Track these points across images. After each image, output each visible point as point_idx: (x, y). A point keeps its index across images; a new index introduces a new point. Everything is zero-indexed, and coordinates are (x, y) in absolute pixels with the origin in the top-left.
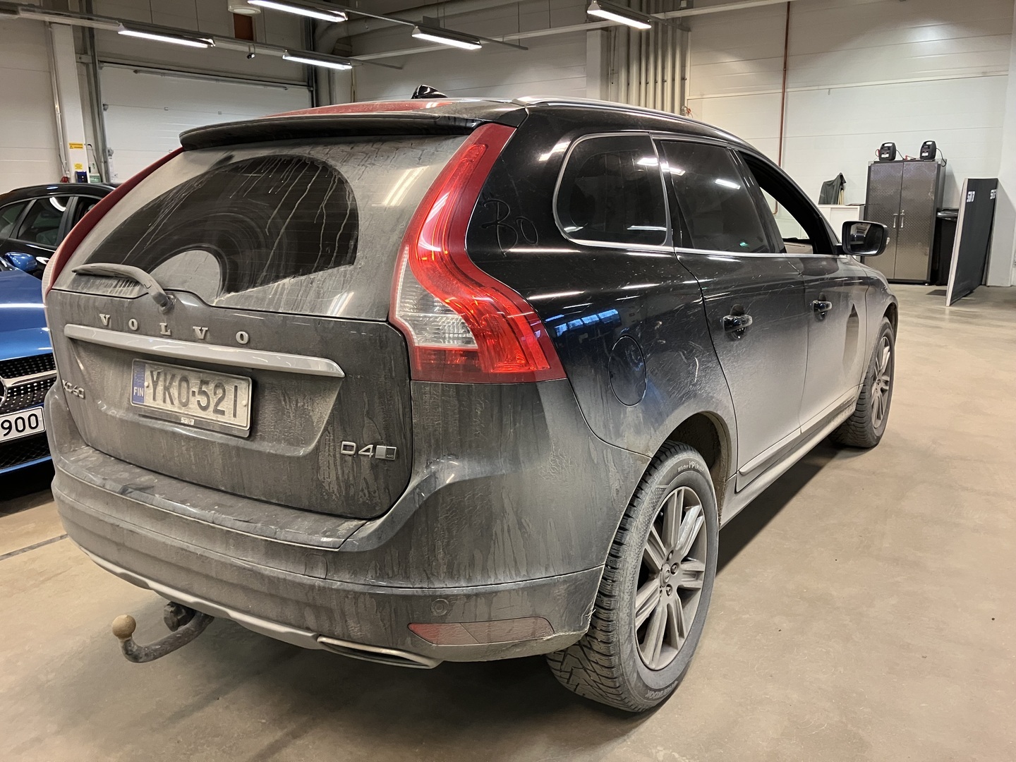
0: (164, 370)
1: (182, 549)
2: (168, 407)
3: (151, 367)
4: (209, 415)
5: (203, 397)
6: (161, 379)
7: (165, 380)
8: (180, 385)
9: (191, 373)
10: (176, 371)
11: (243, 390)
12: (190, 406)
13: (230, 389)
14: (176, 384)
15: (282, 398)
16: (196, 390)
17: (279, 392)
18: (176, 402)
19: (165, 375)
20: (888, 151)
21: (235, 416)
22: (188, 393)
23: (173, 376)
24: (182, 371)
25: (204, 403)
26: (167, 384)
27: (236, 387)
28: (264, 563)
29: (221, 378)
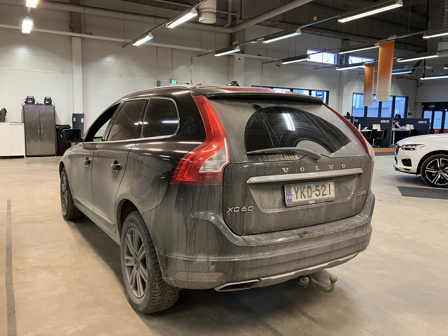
0: (300, 186)
1: (331, 245)
2: (303, 199)
3: (294, 186)
4: (321, 197)
5: (317, 192)
6: (299, 189)
7: (301, 190)
8: (307, 190)
9: (311, 184)
10: (305, 185)
11: (332, 185)
12: (312, 196)
13: (327, 186)
14: (306, 190)
15: (340, 185)
16: (314, 190)
17: (339, 183)
18: (306, 197)
19: (301, 188)
20: (31, 100)
21: (330, 194)
22: (311, 192)
23: (304, 187)
24: (308, 185)
25: (318, 194)
26: (302, 191)
27: (329, 185)
28: (354, 235)
29: (323, 183)
